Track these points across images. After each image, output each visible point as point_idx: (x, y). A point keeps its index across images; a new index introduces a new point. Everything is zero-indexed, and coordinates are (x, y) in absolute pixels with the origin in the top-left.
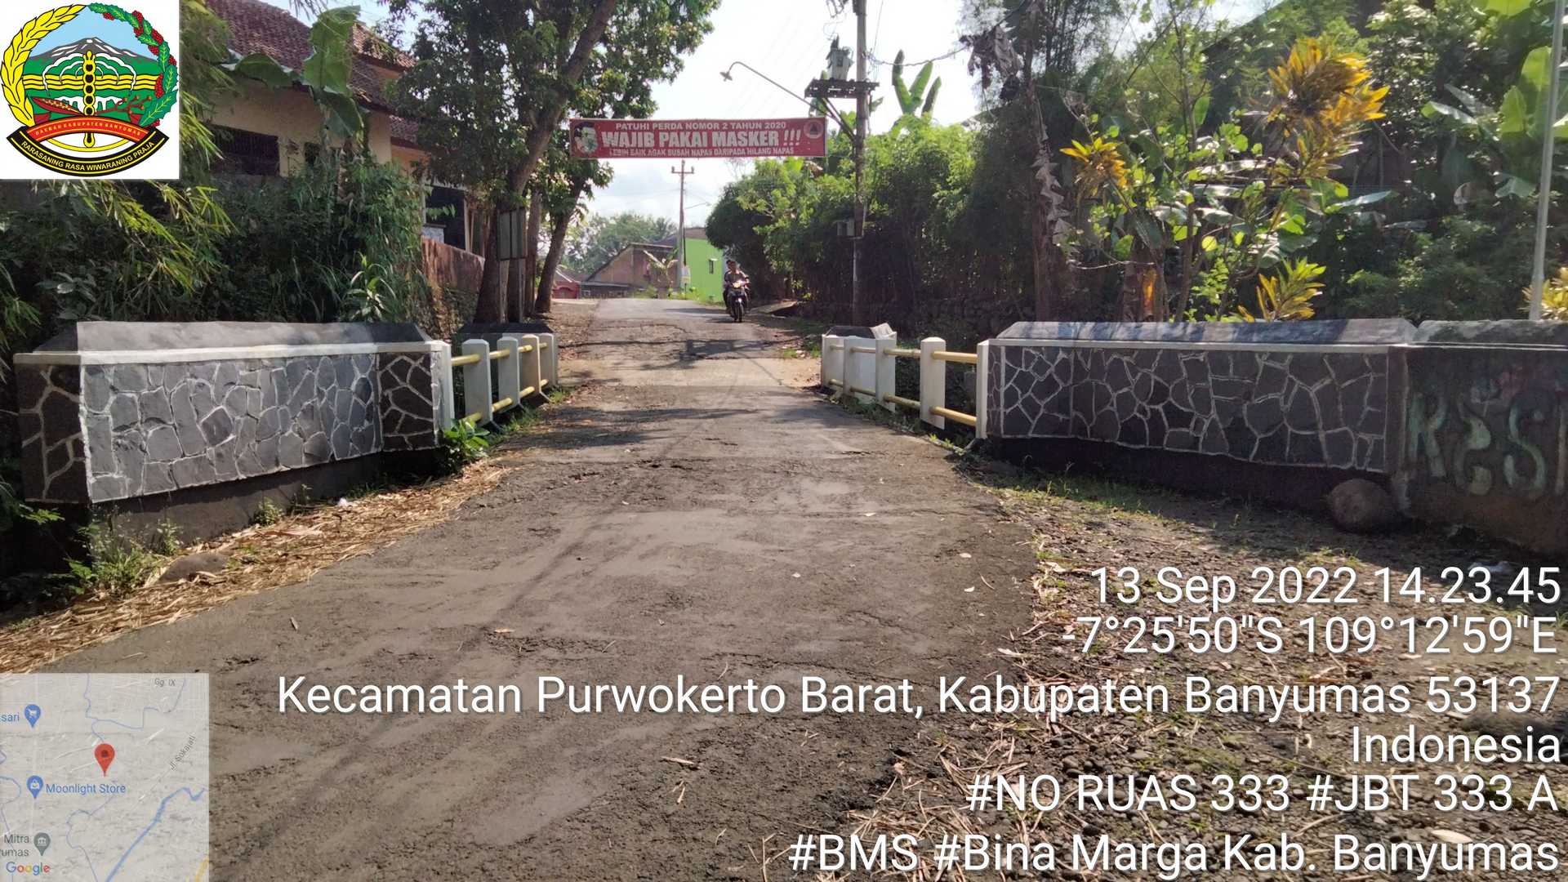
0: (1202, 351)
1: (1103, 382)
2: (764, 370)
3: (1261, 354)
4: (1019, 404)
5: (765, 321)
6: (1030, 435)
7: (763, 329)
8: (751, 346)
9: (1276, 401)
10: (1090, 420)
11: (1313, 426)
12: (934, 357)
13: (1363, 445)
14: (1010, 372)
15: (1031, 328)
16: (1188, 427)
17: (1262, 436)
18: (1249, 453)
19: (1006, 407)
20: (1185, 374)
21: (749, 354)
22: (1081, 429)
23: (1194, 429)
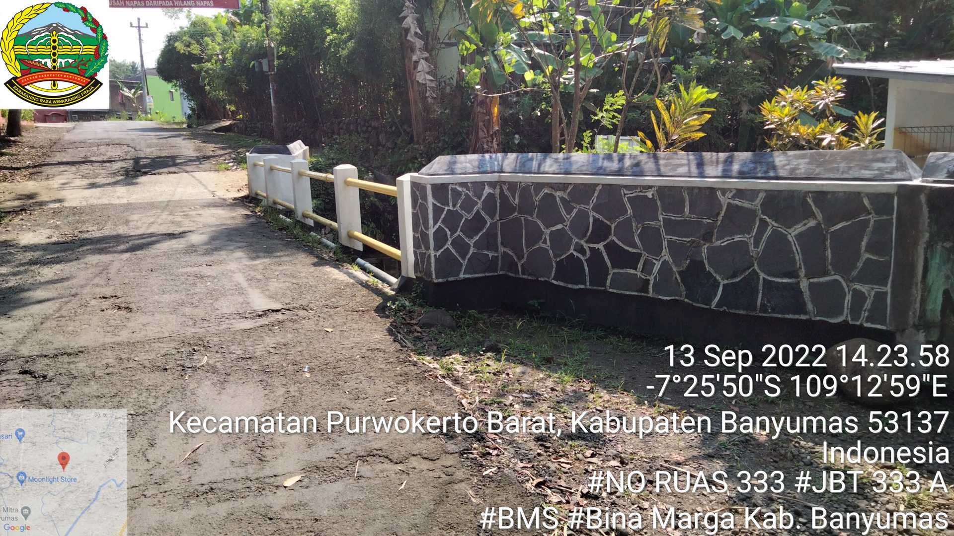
0: (650, 187)
1: (534, 218)
2: (201, 182)
3: (724, 191)
4: (448, 245)
5: (207, 138)
6: (462, 276)
7: (202, 145)
8: (190, 161)
9: (745, 244)
10: (520, 257)
11: (793, 274)
12: (347, 184)
13: (859, 297)
14: (437, 211)
15: (455, 163)
16: (636, 269)
17: (726, 282)
18: (711, 300)
19: (437, 248)
20: (630, 211)
21: (188, 168)
22: (512, 266)
23: (642, 271)
